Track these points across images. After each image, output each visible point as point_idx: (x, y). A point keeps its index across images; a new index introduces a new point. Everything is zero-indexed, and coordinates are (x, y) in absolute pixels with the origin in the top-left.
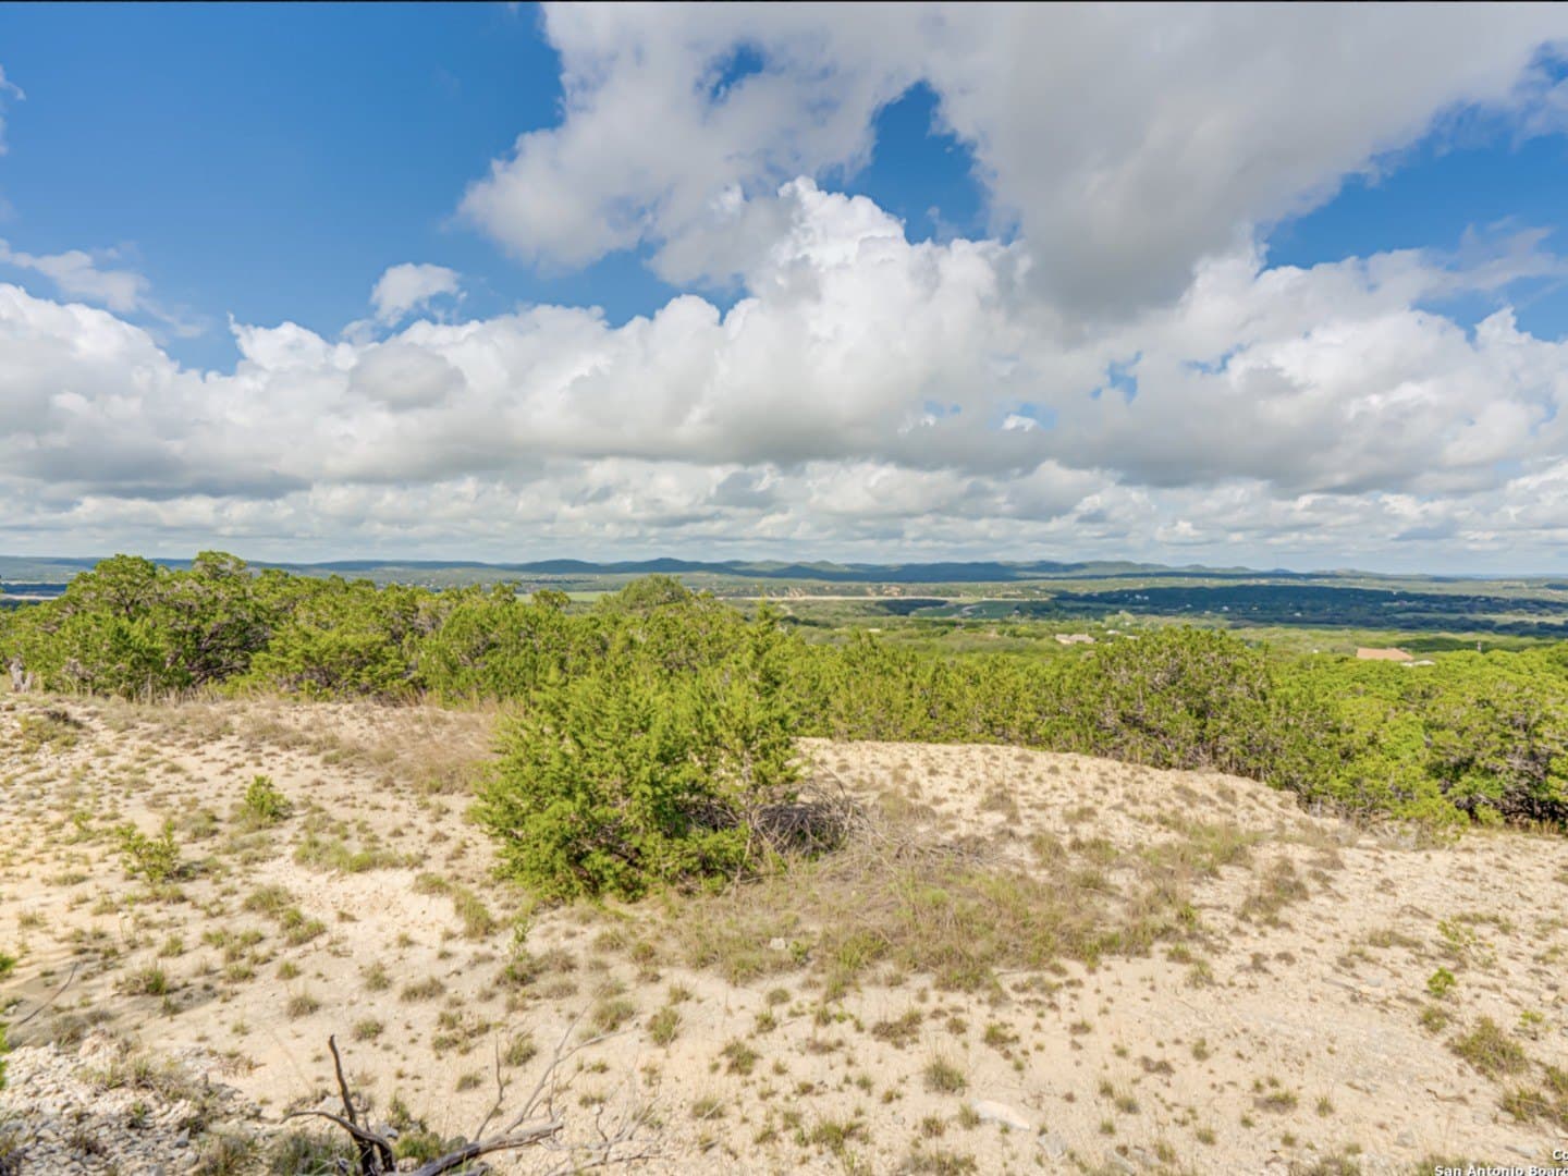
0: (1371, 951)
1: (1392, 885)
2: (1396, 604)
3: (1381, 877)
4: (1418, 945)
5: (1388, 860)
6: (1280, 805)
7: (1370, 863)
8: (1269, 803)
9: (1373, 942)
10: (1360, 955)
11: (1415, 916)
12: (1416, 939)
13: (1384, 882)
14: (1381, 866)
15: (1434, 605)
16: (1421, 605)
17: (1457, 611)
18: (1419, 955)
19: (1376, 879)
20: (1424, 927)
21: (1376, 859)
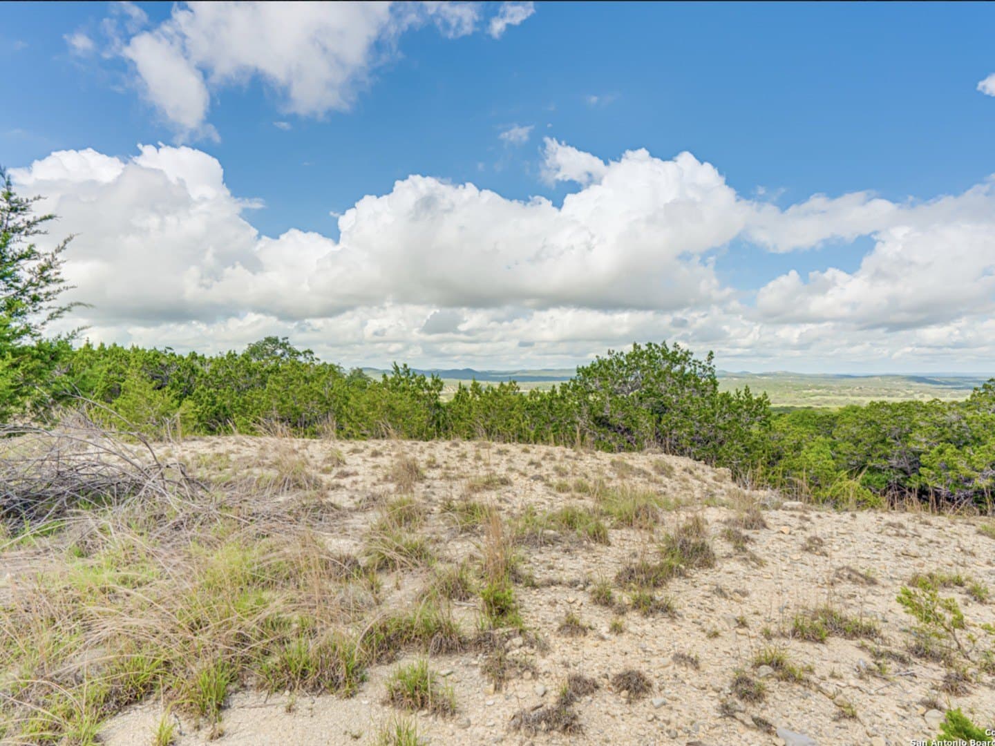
0: (797, 653)
1: (821, 543)
2: (810, 391)
3: (808, 535)
4: (869, 632)
5: (814, 519)
6: (715, 479)
7: (795, 522)
8: (705, 477)
9: (800, 633)
10: (777, 664)
11: (855, 582)
12: (865, 621)
13: (811, 540)
14: (807, 524)
15: (831, 392)
16: (824, 391)
17: (844, 395)
18: (877, 655)
19: (802, 538)
20: (870, 598)
21: (801, 518)
